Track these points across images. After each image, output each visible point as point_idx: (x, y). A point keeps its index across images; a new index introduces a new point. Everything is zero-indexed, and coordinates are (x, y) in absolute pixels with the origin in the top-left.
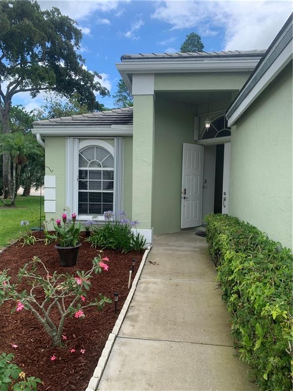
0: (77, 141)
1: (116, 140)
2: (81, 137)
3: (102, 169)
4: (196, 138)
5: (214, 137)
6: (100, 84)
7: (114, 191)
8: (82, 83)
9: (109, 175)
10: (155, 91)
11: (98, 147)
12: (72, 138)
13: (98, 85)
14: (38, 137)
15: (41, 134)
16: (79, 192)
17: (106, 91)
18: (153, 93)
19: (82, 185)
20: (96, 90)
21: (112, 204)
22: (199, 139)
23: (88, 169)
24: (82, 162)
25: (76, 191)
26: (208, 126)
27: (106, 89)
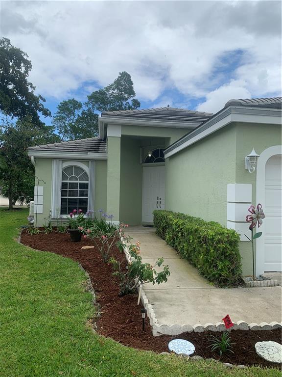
0: (61, 162)
1: (90, 162)
2: (64, 160)
3: (79, 182)
4: (141, 162)
5: (152, 162)
6: (43, 106)
7: (88, 198)
8: (26, 104)
9: (85, 186)
10: (122, 135)
11: (76, 167)
12: (58, 160)
13: (41, 106)
14: (32, 158)
15: (34, 156)
16: (62, 199)
17: (48, 112)
18: (120, 136)
19: (64, 193)
20: (39, 111)
21: (87, 207)
22: (143, 163)
23: (68, 181)
24: (64, 177)
25: (60, 197)
26: (150, 155)
27: (48, 110)
